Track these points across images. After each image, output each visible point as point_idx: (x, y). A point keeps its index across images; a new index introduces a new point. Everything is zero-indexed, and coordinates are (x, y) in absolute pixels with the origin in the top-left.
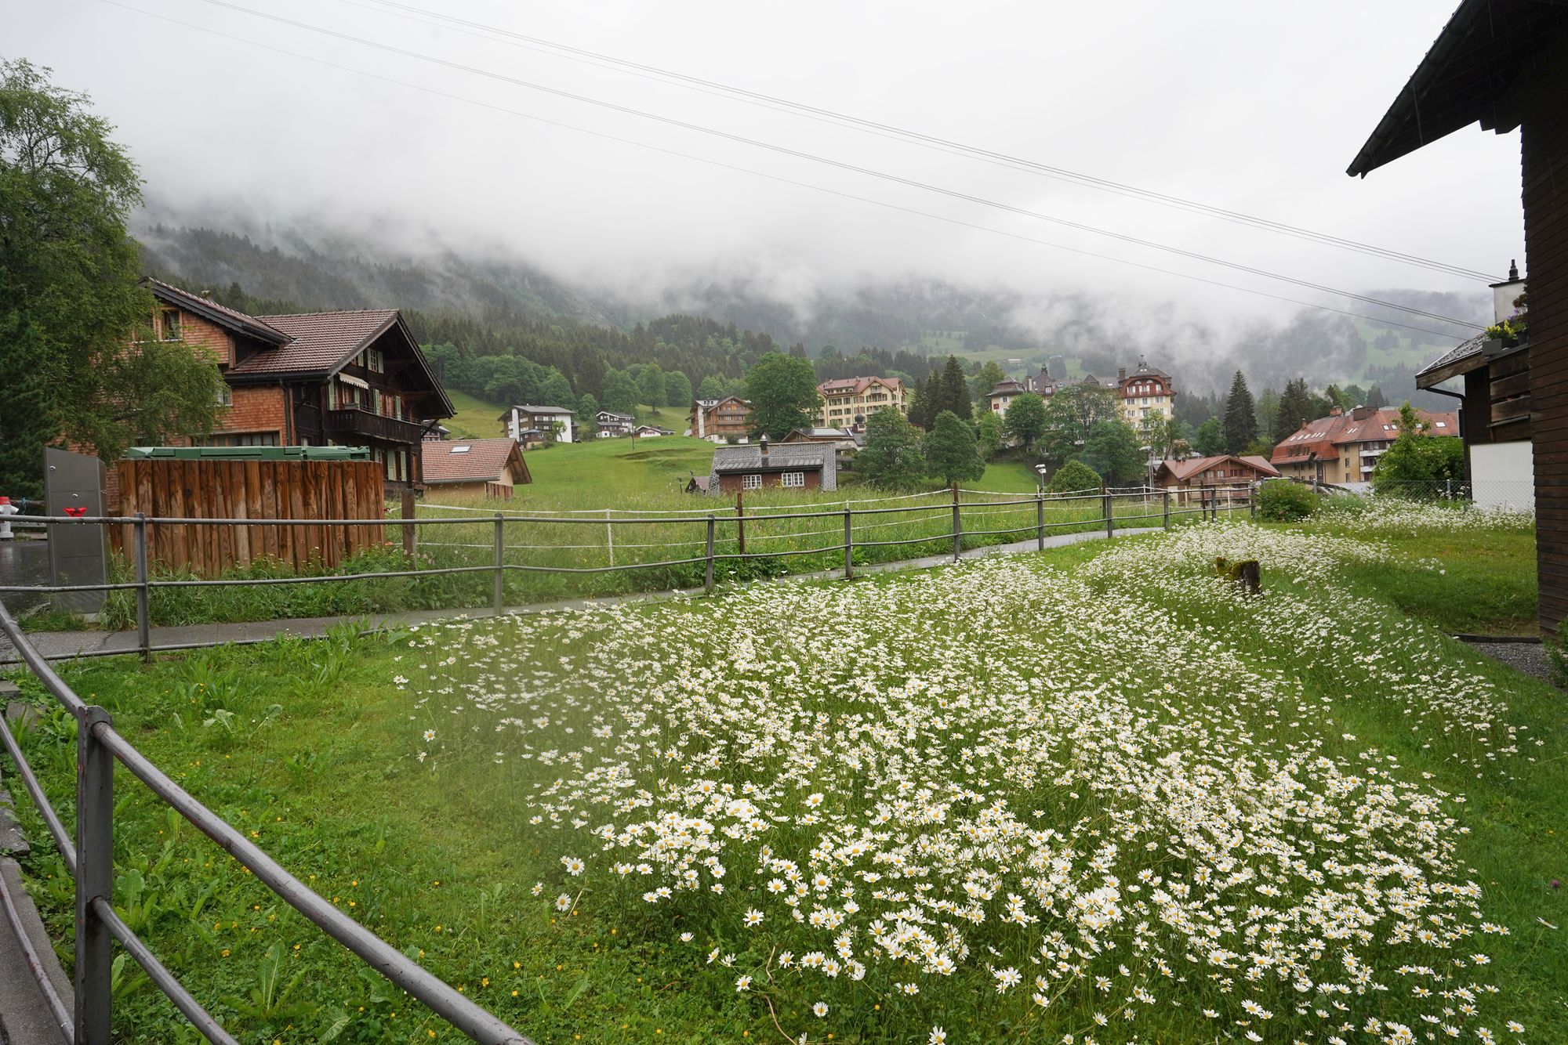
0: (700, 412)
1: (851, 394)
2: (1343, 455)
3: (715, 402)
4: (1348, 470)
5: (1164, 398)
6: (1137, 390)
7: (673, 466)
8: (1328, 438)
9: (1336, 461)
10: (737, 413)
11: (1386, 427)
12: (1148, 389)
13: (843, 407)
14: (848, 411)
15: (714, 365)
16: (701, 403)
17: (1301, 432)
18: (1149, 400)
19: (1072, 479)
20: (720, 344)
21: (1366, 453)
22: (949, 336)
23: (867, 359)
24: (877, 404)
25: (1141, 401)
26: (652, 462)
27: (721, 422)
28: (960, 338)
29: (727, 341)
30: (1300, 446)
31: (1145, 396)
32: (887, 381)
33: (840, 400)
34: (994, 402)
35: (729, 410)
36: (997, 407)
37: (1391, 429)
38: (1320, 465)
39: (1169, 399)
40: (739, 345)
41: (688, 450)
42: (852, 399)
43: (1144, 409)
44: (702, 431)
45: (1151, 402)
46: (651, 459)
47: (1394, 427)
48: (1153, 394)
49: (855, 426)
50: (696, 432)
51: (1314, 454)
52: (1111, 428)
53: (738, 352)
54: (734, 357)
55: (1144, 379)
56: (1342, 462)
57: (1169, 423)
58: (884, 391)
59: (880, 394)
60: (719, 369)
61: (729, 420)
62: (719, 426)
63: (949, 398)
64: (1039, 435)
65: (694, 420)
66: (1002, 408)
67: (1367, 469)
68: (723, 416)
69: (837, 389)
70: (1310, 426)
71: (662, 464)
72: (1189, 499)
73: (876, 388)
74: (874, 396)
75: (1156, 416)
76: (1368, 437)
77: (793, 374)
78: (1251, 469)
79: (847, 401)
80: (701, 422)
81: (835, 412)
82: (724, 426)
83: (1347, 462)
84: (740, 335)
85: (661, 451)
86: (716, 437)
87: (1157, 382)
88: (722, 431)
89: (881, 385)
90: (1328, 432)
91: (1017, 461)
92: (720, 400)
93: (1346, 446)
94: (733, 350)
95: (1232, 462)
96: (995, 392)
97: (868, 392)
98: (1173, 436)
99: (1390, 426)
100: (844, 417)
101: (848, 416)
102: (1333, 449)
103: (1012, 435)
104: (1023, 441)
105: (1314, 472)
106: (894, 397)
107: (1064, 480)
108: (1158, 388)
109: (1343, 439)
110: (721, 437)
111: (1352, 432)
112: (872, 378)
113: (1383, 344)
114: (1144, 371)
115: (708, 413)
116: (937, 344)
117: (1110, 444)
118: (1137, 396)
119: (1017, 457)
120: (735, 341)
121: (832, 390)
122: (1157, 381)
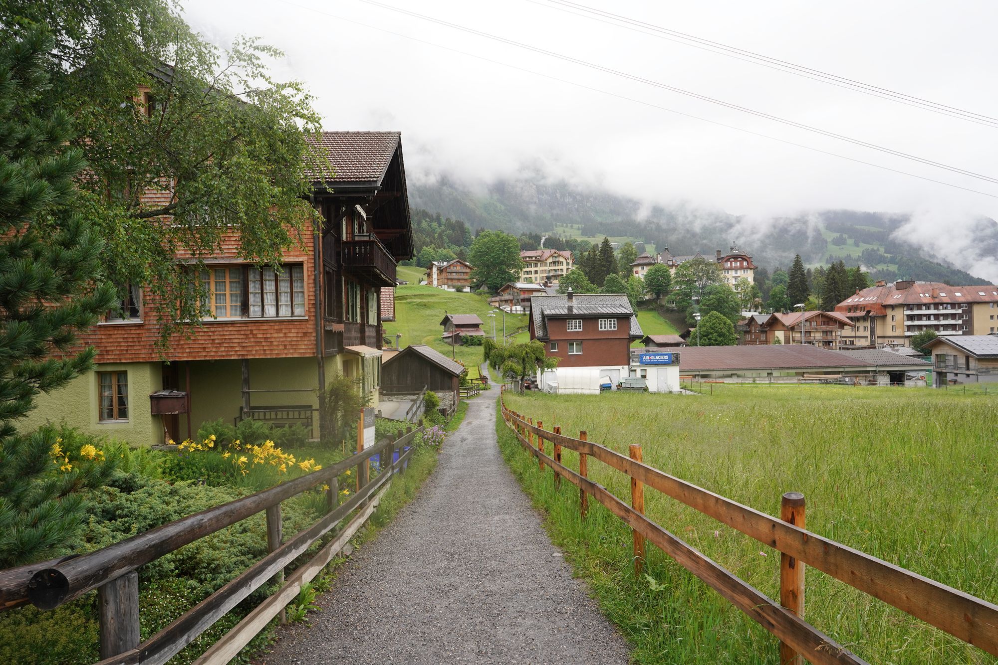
0: (435, 270)
1: (539, 261)
2: (890, 313)
3: (445, 263)
4: (894, 323)
5: (749, 270)
6: (731, 264)
7: (425, 306)
8: (879, 301)
9: (884, 317)
10: (461, 271)
11: (922, 295)
12: (738, 264)
13: (533, 269)
14: (536, 272)
15: (428, 240)
16: (436, 263)
17: (855, 296)
18: (739, 272)
19: (713, 324)
20: (430, 226)
21: (909, 312)
22: (572, 227)
23: (526, 239)
24: (556, 268)
25: (733, 272)
26: (410, 303)
27: (450, 277)
28: (579, 229)
29: (434, 224)
30: (857, 305)
31: (736, 269)
32: (562, 253)
33: (531, 265)
34: (635, 269)
35: (455, 269)
36: (637, 272)
37: (925, 296)
38: (873, 319)
39: (752, 271)
40: (443, 227)
41: (433, 295)
42: (539, 264)
43: (736, 278)
44: (435, 283)
45: (740, 273)
46: (409, 300)
47: (927, 295)
48: (741, 268)
49: (546, 282)
50: (430, 283)
51: (869, 312)
52: (719, 289)
53: (443, 231)
54: (440, 235)
55: (736, 258)
56: (889, 318)
57: (753, 288)
58: (561, 259)
59: (558, 262)
60: (431, 242)
61: (455, 276)
62: (448, 279)
63: (604, 266)
64: (667, 293)
65: (429, 275)
66: (641, 274)
67: (909, 323)
68: (450, 273)
69: (529, 257)
70: (861, 292)
71: (417, 305)
72: (793, 341)
73: (556, 257)
74: (554, 263)
75: (744, 282)
76: (910, 301)
77: (505, 245)
78: (835, 321)
79: (536, 266)
80: (435, 276)
81: (527, 273)
82: (452, 279)
83: (893, 317)
84: (443, 220)
85: (415, 295)
86: (446, 286)
87: (744, 260)
88: (450, 283)
89: (559, 255)
90: (878, 297)
91: (652, 310)
92: (448, 262)
93: (893, 307)
94: (439, 230)
95: (823, 316)
96: (636, 263)
97: (550, 260)
98: (755, 296)
99: (924, 294)
100: (533, 276)
101: (536, 275)
102: (883, 308)
103: (647, 292)
104: (654, 296)
105: (868, 324)
106: (567, 264)
107: (708, 324)
108: (745, 263)
109: (890, 301)
110: (449, 287)
111: (897, 297)
112: (553, 251)
113: (839, 242)
114: (735, 252)
115: (441, 270)
116: (564, 232)
117: (719, 300)
118: (731, 269)
119: (651, 307)
120: (440, 226)
121: (526, 258)
122: (742, 259)
